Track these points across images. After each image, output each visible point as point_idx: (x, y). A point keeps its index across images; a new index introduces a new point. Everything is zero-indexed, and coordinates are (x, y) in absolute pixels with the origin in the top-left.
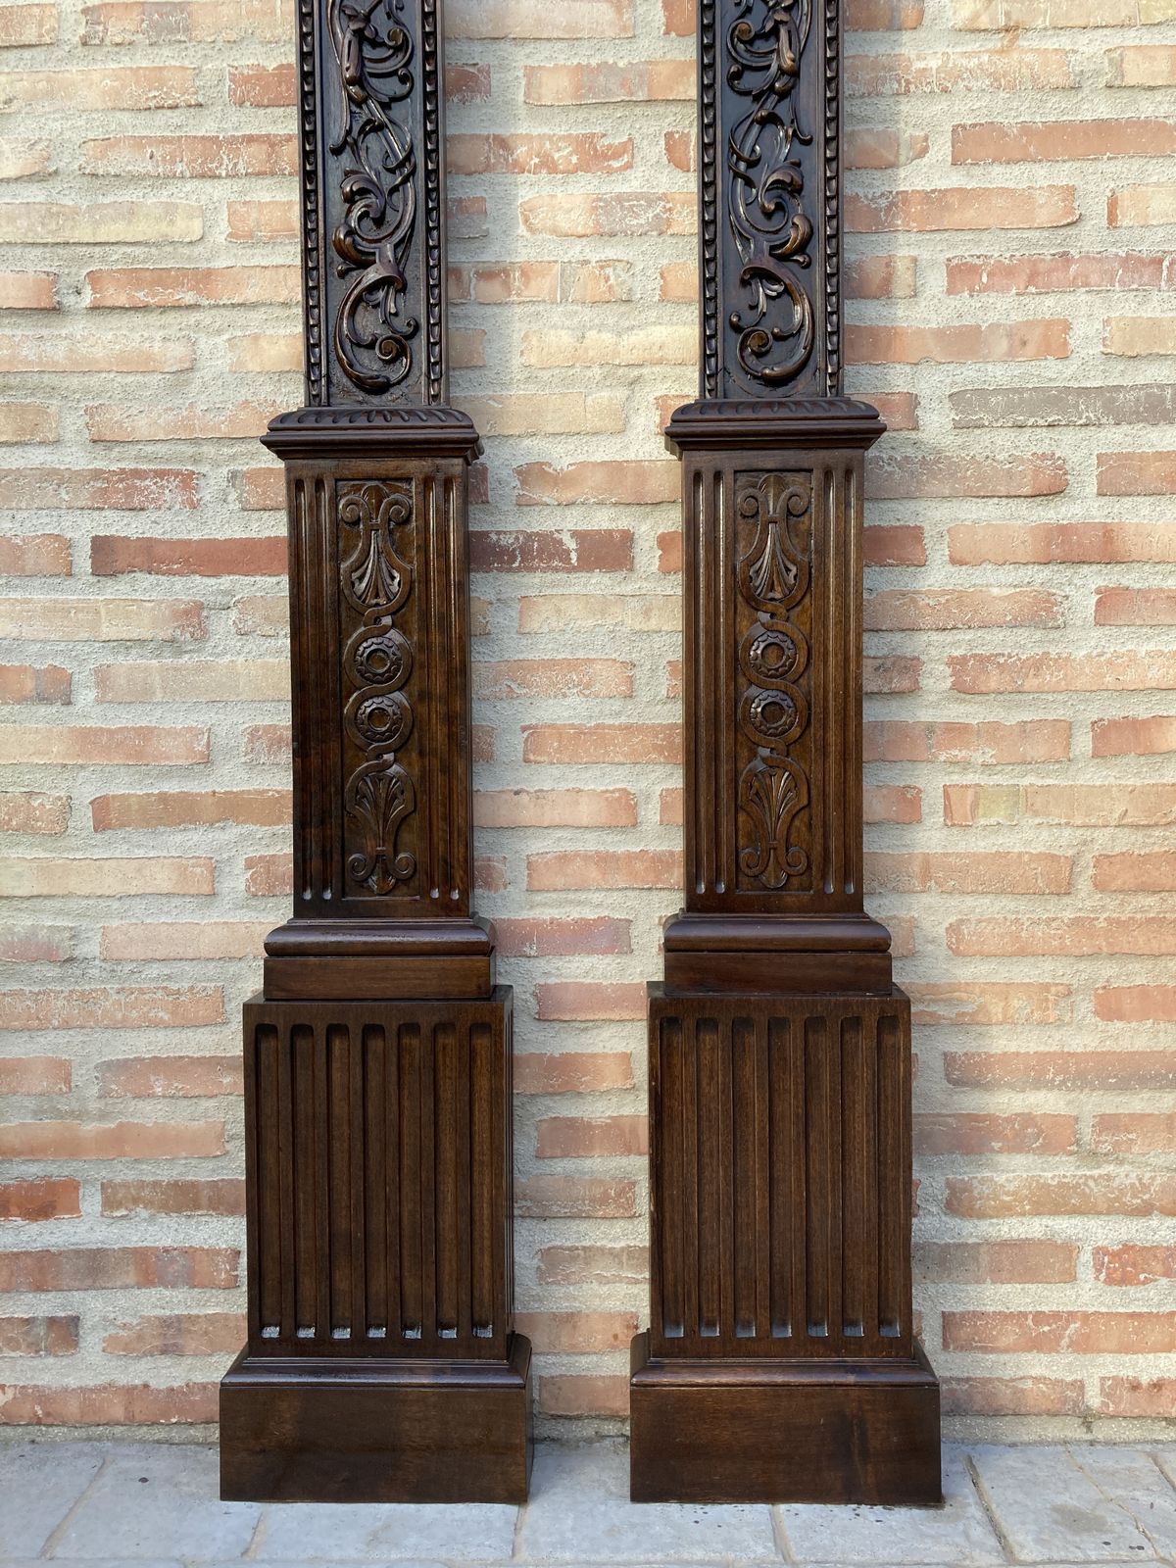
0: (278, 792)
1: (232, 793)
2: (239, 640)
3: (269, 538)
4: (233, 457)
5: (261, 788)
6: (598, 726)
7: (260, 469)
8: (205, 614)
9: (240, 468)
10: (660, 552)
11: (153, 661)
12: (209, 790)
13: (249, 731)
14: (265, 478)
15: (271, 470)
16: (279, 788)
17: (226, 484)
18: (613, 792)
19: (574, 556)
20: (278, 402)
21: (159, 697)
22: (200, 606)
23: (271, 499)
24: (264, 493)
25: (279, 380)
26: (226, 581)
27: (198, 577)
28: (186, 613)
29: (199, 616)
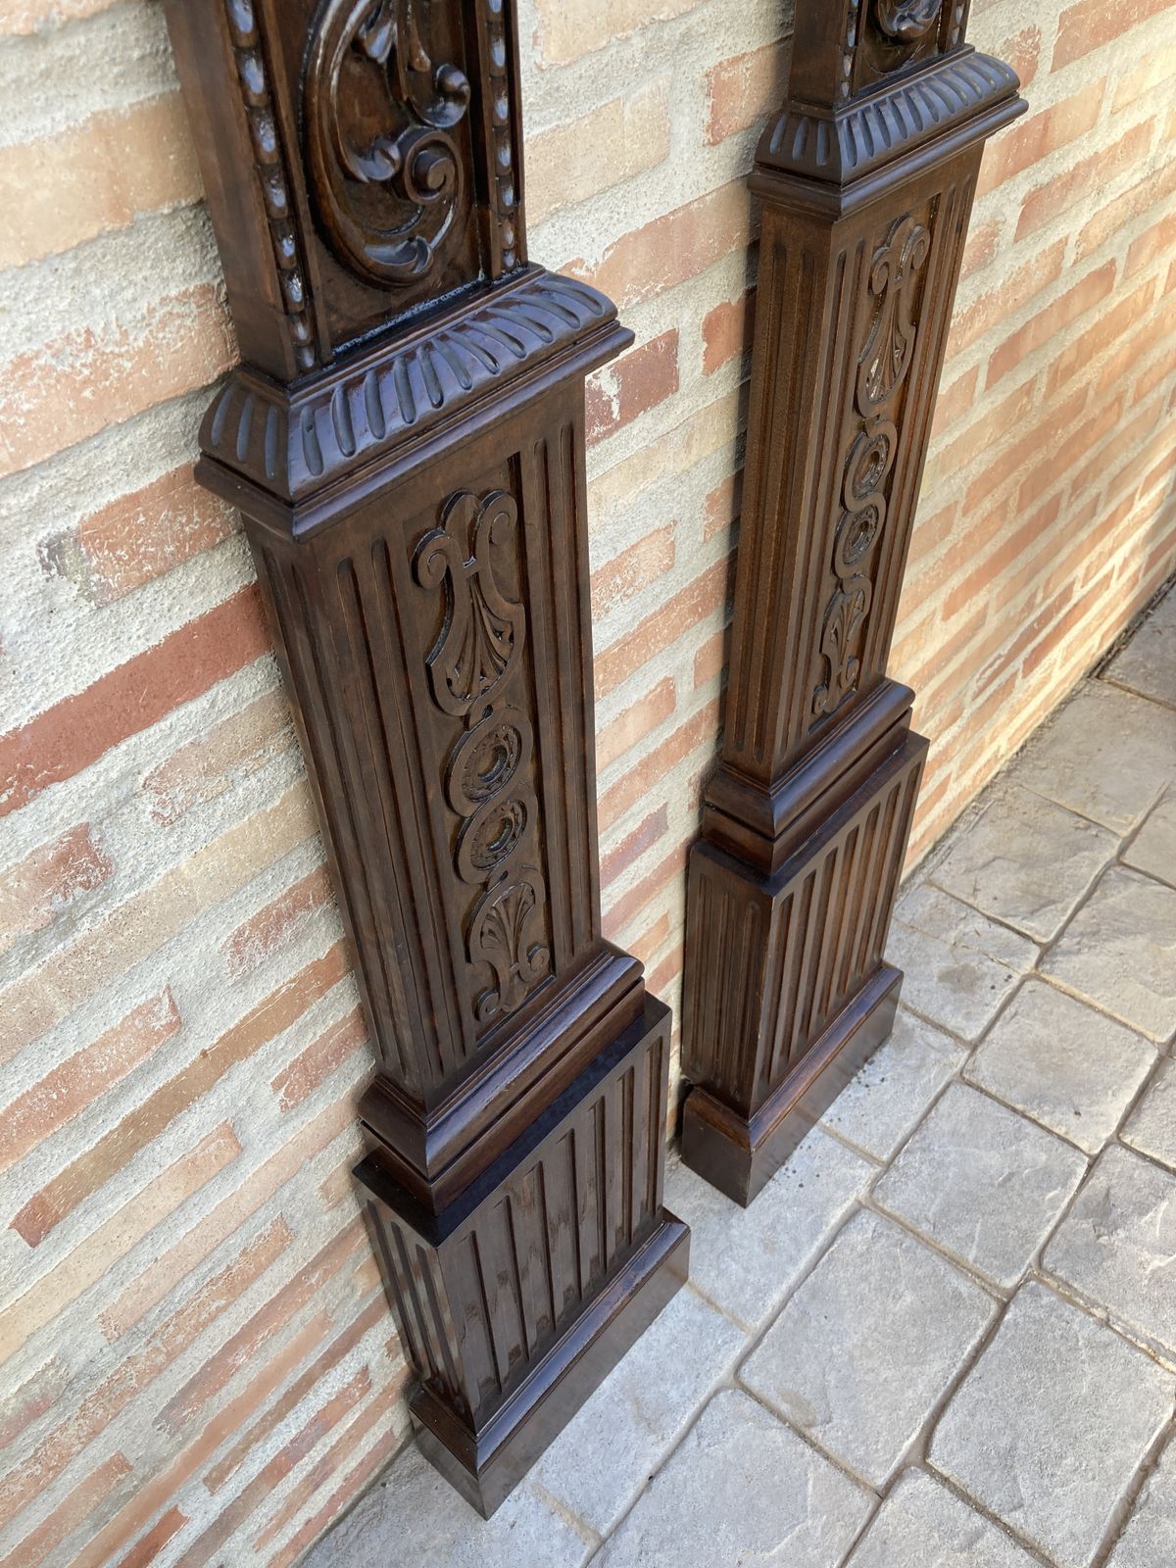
0: (291, 982)
1: (230, 1032)
2: (169, 834)
3: (175, 635)
4: (36, 511)
5: (269, 993)
6: (642, 625)
7: (110, 507)
8: (95, 837)
9: (61, 526)
10: (705, 345)
11: (26, 973)
12: (196, 1055)
13: (230, 942)
14: (126, 522)
15: (133, 499)
16: (292, 976)
17: (41, 576)
18: (655, 689)
19: (615, 407)
20: (98, 330)
21: (62, 1009)
22: (81, 834)
23: (153, 558)
24: (134, 554)
25: (77, 271)
26: (115, 761)
27: (57, 787)
28: (62, 859)
29: (88, 847)
